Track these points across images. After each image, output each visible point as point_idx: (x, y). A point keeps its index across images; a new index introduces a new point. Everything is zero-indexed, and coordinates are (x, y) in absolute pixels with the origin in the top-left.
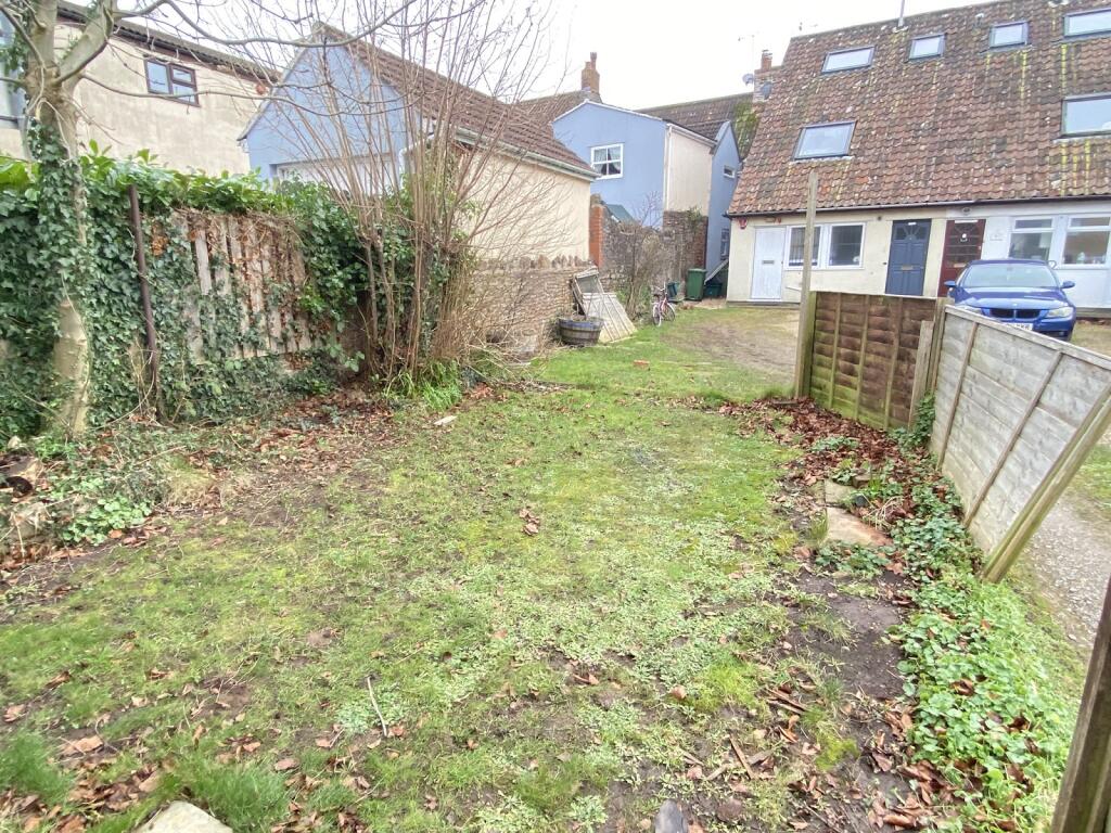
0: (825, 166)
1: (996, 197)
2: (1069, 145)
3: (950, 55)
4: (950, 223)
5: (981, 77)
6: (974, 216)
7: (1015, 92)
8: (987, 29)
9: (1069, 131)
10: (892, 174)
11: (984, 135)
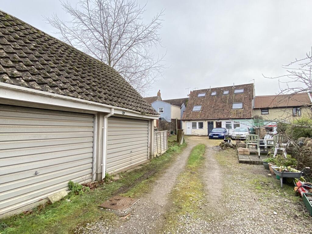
0: (197, 113)
1: (222, 118)
2: (233, 111)
3: (217, 95)
4: (216, 122)
5: (221, 99)
6: (220, 121)
7: (226, 102)
8: (223, 91)
9: (233, 108)
10: (207, 114)
11: (221, 108)
